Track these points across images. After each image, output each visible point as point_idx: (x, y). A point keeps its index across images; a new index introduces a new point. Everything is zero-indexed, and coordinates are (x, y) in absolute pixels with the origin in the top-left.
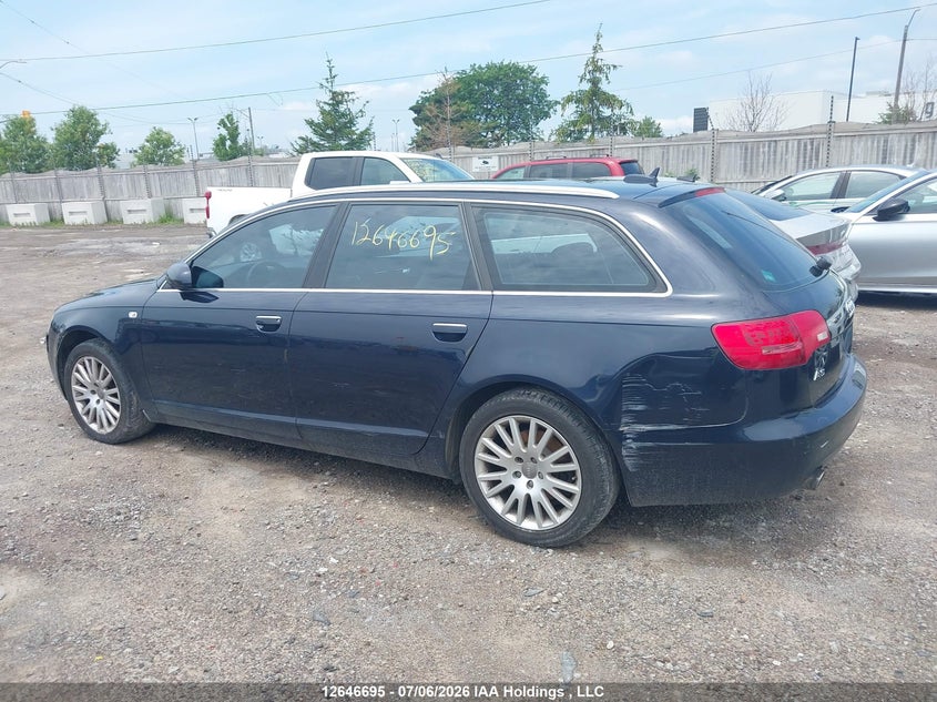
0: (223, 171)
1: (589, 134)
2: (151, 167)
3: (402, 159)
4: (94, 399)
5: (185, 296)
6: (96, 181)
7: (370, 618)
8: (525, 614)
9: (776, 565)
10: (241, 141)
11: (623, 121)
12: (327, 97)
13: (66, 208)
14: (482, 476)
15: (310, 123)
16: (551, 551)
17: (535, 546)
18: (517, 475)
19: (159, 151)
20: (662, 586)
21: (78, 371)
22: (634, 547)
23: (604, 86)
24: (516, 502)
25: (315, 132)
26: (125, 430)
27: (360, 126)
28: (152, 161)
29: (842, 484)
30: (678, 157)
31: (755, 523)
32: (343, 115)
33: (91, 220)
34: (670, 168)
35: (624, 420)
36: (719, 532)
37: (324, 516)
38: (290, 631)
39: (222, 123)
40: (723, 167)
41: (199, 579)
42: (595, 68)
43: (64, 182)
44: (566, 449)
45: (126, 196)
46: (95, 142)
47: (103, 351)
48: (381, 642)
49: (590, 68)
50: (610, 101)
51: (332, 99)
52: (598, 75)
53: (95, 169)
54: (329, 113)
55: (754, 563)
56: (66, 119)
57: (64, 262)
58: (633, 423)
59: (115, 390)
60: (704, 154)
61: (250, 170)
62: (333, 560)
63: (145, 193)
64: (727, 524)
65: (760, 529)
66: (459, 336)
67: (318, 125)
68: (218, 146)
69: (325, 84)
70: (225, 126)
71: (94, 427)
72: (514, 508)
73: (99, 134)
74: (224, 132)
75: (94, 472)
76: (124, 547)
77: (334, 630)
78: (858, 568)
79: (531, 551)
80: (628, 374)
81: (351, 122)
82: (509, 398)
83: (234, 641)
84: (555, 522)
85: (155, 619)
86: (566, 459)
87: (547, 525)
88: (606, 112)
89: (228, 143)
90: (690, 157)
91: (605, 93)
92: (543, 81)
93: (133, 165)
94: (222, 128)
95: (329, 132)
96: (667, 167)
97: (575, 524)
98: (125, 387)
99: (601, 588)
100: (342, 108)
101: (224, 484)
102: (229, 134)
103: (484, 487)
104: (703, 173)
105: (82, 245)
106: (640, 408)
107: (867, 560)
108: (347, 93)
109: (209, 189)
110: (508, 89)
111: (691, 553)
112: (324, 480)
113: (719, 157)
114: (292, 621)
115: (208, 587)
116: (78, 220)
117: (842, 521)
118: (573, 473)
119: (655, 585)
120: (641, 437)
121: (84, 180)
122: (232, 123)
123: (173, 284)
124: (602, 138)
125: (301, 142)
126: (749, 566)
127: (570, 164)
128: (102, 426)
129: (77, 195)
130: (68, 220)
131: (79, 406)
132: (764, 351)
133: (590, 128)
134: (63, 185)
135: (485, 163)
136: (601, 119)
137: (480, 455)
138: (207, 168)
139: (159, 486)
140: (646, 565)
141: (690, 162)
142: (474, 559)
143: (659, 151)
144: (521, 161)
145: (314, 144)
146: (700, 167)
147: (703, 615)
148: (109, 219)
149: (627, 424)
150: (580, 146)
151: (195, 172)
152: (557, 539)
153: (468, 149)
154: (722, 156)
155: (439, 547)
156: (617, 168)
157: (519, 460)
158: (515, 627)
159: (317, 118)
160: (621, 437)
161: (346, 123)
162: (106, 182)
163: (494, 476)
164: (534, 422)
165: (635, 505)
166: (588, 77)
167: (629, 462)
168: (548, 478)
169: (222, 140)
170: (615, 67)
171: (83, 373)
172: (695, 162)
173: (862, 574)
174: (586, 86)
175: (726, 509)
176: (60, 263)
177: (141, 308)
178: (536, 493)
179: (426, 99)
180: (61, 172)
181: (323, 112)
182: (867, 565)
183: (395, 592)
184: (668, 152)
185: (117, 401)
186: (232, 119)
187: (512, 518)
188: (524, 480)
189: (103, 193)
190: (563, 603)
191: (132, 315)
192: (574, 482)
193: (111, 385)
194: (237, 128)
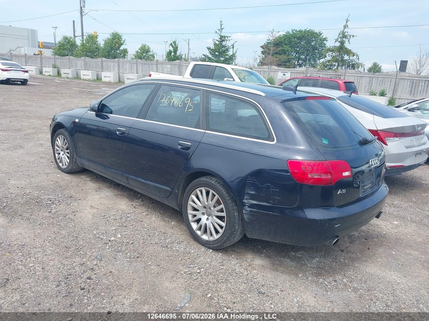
0: (168, 66)
1: (335, 67)
2: (139, 60)
3: (232, 69)
4: (62, 153)
5: (97, 115)
6: (117, 64)
7: (118, 262)
8: (182, 274)
9: (310, 278)
10: (178, 53)
11: (353, 63)
12: (218, 38)
13: (103, 74)
14: (190, 212)
15: (209, 49)
16: (211, 250)
17: (206, 247)
18: (203, 214)
19: (144, 54)
20: (250, 276)
21: (57, 141)
22: (250, 256)
23: (347, 45)
24: (201, 226)
25: (211, 53)
26: (70, 168)
27: (230, 53)
28: (140, 58)
29: (369, 249)
30: (377, 82)
31: (313, 258)
32: (224, 46)
33: (112, 81)
34: (372, 88)
35: (246, 197)
36: (293, 259)
37: (128, 217)
38: (84, 260)
39: (171, 44)
40: (399, 91)
41: (64, 232)
42: (344, 36)
43: (104, 63)
44: (222, 206)
45: (127, 72)
46: (119, 47)
47: (66, 134)
48: (116, 273)
49: (341, 36)
50: (348, 52)
51: (220, 39)
52: (344, 39)
53: (117, 59)
54: (218, 45)
55: (300, 275)
56: (109, 37)
57: (93, 96)
58: (249, 199)
59: (68, 151)
60: (391, 83)
61: (180, 67)
62: (119, 236)
63: (135, 72)
64: (299, 256)
65: (314, 261)
66: (188, 148)
67: (212, 50)
68: (168, 54)
69: (218, 31)
70: (172, 46)
71: (60, 164)
72: (200, 229)
73: (122, 44)
74: (171, 49)
75: (52, 183)
76: (44, 214)
77: (102, 263)
78: (349, 287)
79: (203, 249)
80: (249, 177)
81: (227, 50)
82: (203, 179)
83: (61, 259)
84: (214, 237)
85: (38, 244)
86: (221, 211)
87: (211, 239)
88: (346, 57)
89: (173, 54)
90: (384, 83)
91: (346, 49)
92: (325, 39)
93: (132, 59)
94: (171, 47)
95: (217, 53)
96: (371, 87)
97: (221, 241)
98: (71, 150)
99: (222, 271)
100: (224, 43)
101: (98, 197)
102: (174, 50)
103: (190, 217)
104: (389, 91)
105: (103, 90)
106: (253, 193)
107: (356, 285)
108: (228, 37)
109: (151, 73)
110: (309, 42)
111: (274, 264)
112: (136, 203)
113: (398, 85)
114: (88, 256)
115: (65, 236)
116: (107, 80)
117: (356, 265)
118: (224, 217)
119: (247, 275)
120: (252, 206)
121: (112, 63)
122: (175, 45)
123: (92, 110)
124: (342, 70)
125: (203, 57)
126: (297, 275)
127: (320, 80)
128: (63, 165)
129: (108, 70)
130: (104, 79)
131: (57, 155)
132: (309, 176)
133: (337, 64)
134: (104, 65)
135: (285, 75)
136: (343, 60)
137: (190, 202)
138: (162, 64)
139: (72, 193)
140: (249, 265)
141: (383, 86)
142: (176, 247)
143: (368, 79)
144: (298, 76)
145: (209, 58)
146: (388, 89)
147: (260, 293)
148: (119, 81)
149: (247, 199)
150: (330, 72)
151: (157, 65)
152: (215, 245)
153: (277, 68)
154: (400, 85)
155: (165, 239)
156: (343, 86)
157: (205, 207)
158: (175, 279)
159: (212, 47)
160: (243, 205)
161: (225, 50)
162: (121, 65)
163: (195, 213)
164: (211, 191)
165: (249, 237)
166: (339, 40)
167: (245, 216)
168: (214, 217)
169: (170, 52)
170: (353, 36)
171: (59, 142)
172: (386, 86)
173: (348, 291)
174: (338, 44)
175: (304, 249)
176: (91, 97)
177: (80, 118)
178: (209, 223)
179: (269, 43)
180: (104, 59)
181: (215, 44)
182: (354, 287)
183: (136, 254)
184: (372, 80)
185: (69, 155)
186: (176, 43)
187: (199, 233)
188: (206, 217)
189: (119, 69)
190: (202, 273)
191: (77, 120)
192: (224, 221)
193: (67, 149)
194: (177, 48)
